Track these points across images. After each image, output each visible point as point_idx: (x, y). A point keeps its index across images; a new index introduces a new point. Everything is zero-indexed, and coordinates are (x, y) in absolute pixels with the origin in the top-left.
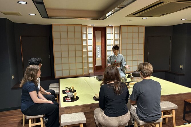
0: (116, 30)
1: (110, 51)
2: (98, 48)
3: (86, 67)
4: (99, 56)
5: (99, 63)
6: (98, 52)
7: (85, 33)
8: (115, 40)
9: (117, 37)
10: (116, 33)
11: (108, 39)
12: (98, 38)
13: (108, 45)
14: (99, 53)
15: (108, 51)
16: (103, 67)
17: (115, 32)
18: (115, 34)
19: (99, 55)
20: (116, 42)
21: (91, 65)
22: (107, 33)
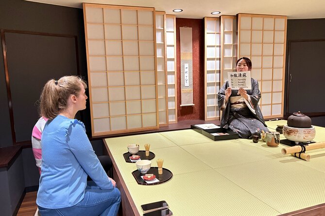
0: (226, 25)
1: (213, 72)
2: (186, 65)
3: (162, 109)
4: (187, 84)
5: (188, 100)
6: (186, 75)
7: (160, 30)
8: (226, 47)
9: (229, 40)
10: (226, 30)
11: (208, 46)
12: (186, 44)
13: (208, 59)
14: (188, 78)
15: (209, 72)
16: (197, 109)
17: (224, 30)
18: (224, 33)
19: (188, 81)
20: (226, 51)
21: (173, 105)
22: (206, 31)
